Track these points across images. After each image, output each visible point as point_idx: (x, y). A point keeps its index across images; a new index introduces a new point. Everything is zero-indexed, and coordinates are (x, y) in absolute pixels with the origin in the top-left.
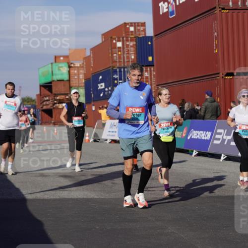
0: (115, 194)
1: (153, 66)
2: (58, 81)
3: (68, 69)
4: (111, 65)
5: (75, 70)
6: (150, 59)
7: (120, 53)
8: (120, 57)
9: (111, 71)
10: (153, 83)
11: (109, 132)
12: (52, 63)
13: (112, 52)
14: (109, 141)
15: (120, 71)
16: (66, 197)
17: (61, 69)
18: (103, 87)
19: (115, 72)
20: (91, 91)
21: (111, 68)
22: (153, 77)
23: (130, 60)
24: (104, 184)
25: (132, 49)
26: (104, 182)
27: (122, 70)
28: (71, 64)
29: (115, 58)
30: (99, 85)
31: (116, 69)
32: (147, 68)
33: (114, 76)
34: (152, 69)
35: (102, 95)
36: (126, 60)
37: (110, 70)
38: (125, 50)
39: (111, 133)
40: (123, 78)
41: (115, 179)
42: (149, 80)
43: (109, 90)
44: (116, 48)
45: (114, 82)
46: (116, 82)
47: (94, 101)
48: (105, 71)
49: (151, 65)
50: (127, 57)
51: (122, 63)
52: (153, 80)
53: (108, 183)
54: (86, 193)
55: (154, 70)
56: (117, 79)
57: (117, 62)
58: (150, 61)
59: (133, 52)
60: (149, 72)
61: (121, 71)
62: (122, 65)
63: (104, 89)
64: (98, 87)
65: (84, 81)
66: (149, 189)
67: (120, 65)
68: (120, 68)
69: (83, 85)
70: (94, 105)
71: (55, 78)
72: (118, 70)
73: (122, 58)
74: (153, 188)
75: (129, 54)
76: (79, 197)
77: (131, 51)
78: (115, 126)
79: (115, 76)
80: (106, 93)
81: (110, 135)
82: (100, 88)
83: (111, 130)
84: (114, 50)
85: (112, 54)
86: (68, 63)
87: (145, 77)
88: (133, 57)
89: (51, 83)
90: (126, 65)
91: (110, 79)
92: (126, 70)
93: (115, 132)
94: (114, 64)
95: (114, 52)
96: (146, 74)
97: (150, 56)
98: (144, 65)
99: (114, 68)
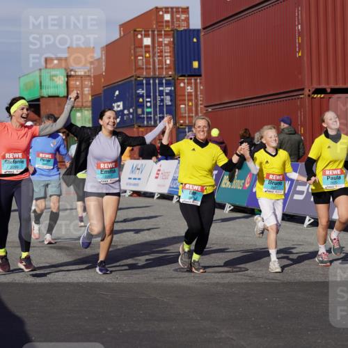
0: (138, 276)
1: (200, 76)
2: (50, 97)
3: (66, 79)
4: (134, 74)
5: (76, 80)
6: (196, 64)
7: (147, 55)
8: (148, 62)
9: (134, 83)
10: (200, 102)
11: (130, 178)
12: (40, 70)
13: (135, 52)
14: (128, 193)
15: (148, 84)
16: (61, 281)
17: (54, 78)
18: (121, 108)
19: (140, 84)
21: (133, 79)
22: (199, 93)
25: (168, 49)
27: (151, 82)
28: (71, 71)
29: (140, 63)
30: (114, 105)
31: (142, 81)
32: (191, 80)
33: (138, 92)
34: (198, 81)
36: (157, 66)
37: (131, 81)
38: (156, 50)
39: (132, 181)
40: (152, 94)
42: (193, 98)
43: (130, 113)
44: (142, 47)
45: (138, 101)
46: (141, 100)
48: (126, 83)
49: (196, 74)
50: (159, 60)
51: (152, 70)
52: (199, 99)
55: (200, 83)
56: (142, 96)
57: (143, 68)
58: (195, 69)
59: (169, 54)
60: (193, 85)
61: (150, 84)
63: (122, 111)
64: (113, 107)
65: (90, 98)
67: (148, 73)
68: (148, 79)
69: (89, 104)
71: (45, 93)
72: (144, 82)
73: (151, 63)
75: (162, 56)
76: (81, 281)
77: (165, 52)
78: (139, 169)
79: (140, 91)
80: (125, 118)
81: (130, 184)
82: (116, 108)
83: (133, 176)
84: (139, 50)
85: (136, 57)
86: (66, 69)
87: (186, 94)
88: (168, 62)
89: (38, 100)
90: (157, 73)
91: (132, 95)
92: (157, 81)
93: (139, 179)
94: (138, 73)
95: (138, 54)
96: (189, 89)
97: (195, 60)
98: (186, 75)
99: (139, 79)
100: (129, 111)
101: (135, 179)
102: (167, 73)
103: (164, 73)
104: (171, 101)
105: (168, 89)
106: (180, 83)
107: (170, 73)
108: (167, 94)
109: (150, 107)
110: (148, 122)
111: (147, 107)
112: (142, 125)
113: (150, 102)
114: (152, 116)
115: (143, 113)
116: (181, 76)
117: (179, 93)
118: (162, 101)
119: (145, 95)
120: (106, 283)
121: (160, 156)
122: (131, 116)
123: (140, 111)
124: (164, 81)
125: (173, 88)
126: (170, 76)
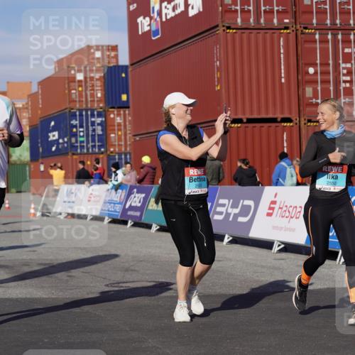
0: (72, 291)
1: (128, 107)
4: (68, 106)
6: (124, 97)
7: (80, 89)
8: (80, 95)
9: (68, 114)
10: (128, 132)
13: (69, 87)
15: (81, 115)
18: (56, 137)
19: (73, 116)
20: (38, 143)
21: (67, 111)
22: (127, 123)
23: (96, 99)
24: (56, 277)
25: (99, 83)
26: (56, 275)
27: (84, 113)
29: (74, 96)
30: (50, 134)
31: (75, 112)
32: (120, 111)
33: (72, 122)
34: (127, 112)
35: (54, 149)
36: (89, 99)
37: (66, 113)
38: (88, 84)
40: (84, 125)
41: (72, 271)
42: (122, 128)
43: (64, 142)
44: (75, 82)
45: (72, 131)
46: (74, 130)
47: (43, 157)
48: (60, 115)
49: (125, 106)
50: (91, 94)
51: (84, 102)
52: (128, 128)
53: (62, 275)
54: (30, 290)
55: (129, 114)
56: (76, 126)
57: (76, 101)
58: (124, 101)
59: (99, 88)
60: (122, 116)
61: (82, 115)
62: (84, 106)
63: (57, 140)
64: (49, 137)
65: (28, 129)
66: (121, 285)
67: (81, 105)
68: (81, 111)
69: (27, 134)
70: (42, 163)
72: (78, 113)
73: (84, 96)
74: (126, 282)
75: (93, 90)
76: (20, 296)
77: (97, 86)
79: (74, 122)
80: (60, 146)
82: (51, 138)
84: (72, 84)
85: (70, 91)
87: (116, 124)
88: (99, 95)
90: (89, 106)
91: (67, 125)
92: (89, 113)
94: (72, 105)
95: (72, 88)
96: (118, 120)
97: (124, 93)
98: (116, 107)
99: (72, 111)
100: (63, 139)
102: (98, 105)
103: (96, 105)
104: (102, 130)
105: (99, 120)
106: (109, 115)
107: (101, 105)
108: (98, 124)
109: (83, 136)
110: (81, 150)
111: (80, 137)
112: (75, 152)
113: (83, 131)
114: (85, 144)
115: (77, 142)
116: (111, 108)
117: (109, 123)
118: (94, 130)
119: (78, 125)
120: (43, 298)
121: (92, 181)
122: (66, 145)
123: (73, 140)
124: (96, 113)
125: (104, 119)
126: (101, 108)
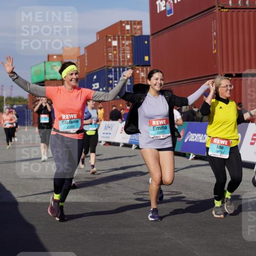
0: (110, 197)
1: (149, 66)
2: (51, 80)
4: (106, 64)
6: (147, 58)
7: (115, 52)
8: (115, 57)
9: (106, 70)
11: (104, 133)
12: (45, 62)
13: (107, 50)
14: (103, 143)
15: (115, 71)
17: (54, 68)
18: (98, 87)
19: (110, 72)
21: (105, 68)
23: (126, 60)
24: (98, 187)
25: (128, 48)
27: (118, 70)
29: (110, 57)
30: (93, 85)
31: (112, 69)
32: (143, 68)
33: (109, 76)
34: (148, 69)
36: (121, 60)
37: (104, 69)
38: (121, 49)
39: (105, 135)
40: (118, 78)
41: (110, 183)
42: (145, 80)
44: (111, 47)
45: (109, 82)
46: (111, 82)
48: (100, 71)
49: (147, 65)
50: (123, 56)
51: (118, 62)
53: (102, 186)
54: (79, 196)
56: (112, 79)
57: (111, 61)
58: (146, 61)
59: (129, 52)
60: (145, 72)
62: (118, 65)
63: (99, 89)
64: (93, 87)
66: (144, 193)
67: (115, 64)
68: (115, 68)
71: (48, 77)
72: (113, 70)
73: (118, 58)
75: (124, 53)
76: (73, 201)
77: (127, 50)
78: (109, 127)
79: (110, 76)
81: (104, 137)
83: (106, 132)
84: (109, 49)
85: (107, 54)
87: (141, 78)
88: (129, 57)
89: (43, 82)
90: (121, 64)
91: (105, 78)
92: (121, 69)
93: (110, 134)
94: (109, 64)
95: (109, 51)
96: (142, 75)
97: (146, 55)
98: (141, 65)
99: (109, 68)
100: (103, 89)
101: (107, 134)
102: (128, 64)
103: (126, 64)
104: (131, 82)
106: (136, 71)
107: (130, 64)
116: (137, 66)
117: (135, 77)
119: (113, 78)
120: (89, 202)
121: (123, 119)
123: (110, 89)
124: (126, 69)
126: (130, 66)
